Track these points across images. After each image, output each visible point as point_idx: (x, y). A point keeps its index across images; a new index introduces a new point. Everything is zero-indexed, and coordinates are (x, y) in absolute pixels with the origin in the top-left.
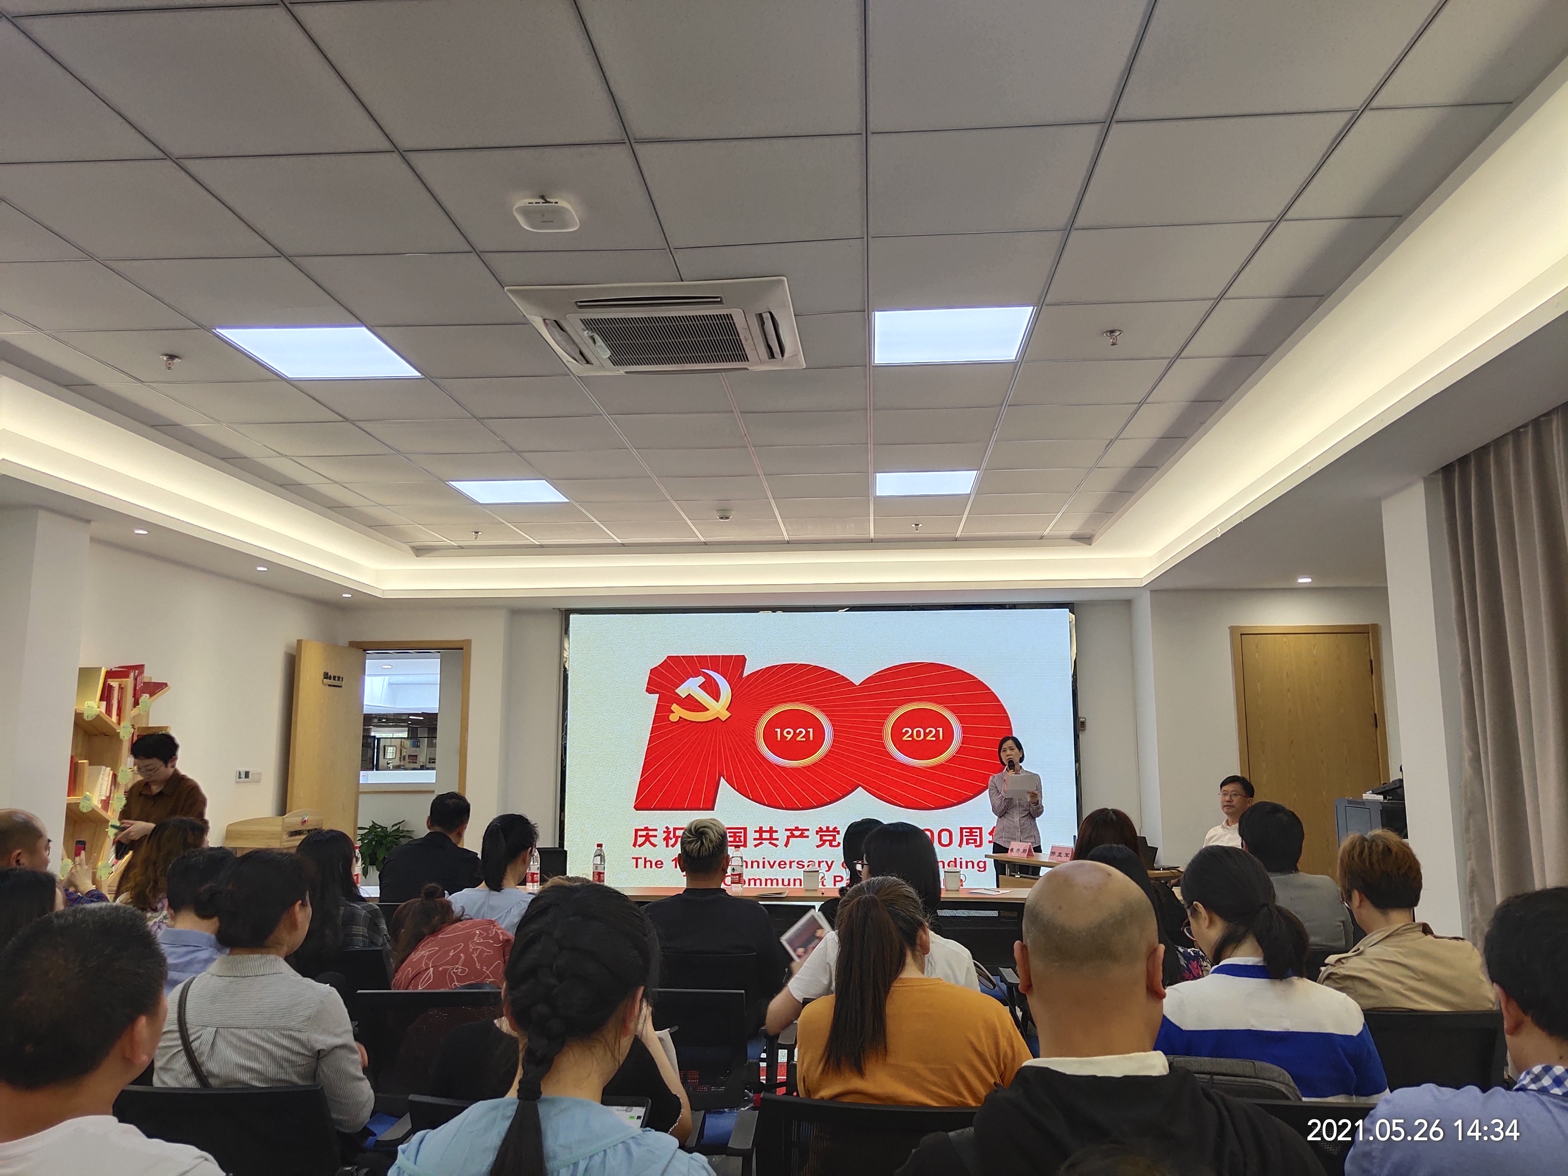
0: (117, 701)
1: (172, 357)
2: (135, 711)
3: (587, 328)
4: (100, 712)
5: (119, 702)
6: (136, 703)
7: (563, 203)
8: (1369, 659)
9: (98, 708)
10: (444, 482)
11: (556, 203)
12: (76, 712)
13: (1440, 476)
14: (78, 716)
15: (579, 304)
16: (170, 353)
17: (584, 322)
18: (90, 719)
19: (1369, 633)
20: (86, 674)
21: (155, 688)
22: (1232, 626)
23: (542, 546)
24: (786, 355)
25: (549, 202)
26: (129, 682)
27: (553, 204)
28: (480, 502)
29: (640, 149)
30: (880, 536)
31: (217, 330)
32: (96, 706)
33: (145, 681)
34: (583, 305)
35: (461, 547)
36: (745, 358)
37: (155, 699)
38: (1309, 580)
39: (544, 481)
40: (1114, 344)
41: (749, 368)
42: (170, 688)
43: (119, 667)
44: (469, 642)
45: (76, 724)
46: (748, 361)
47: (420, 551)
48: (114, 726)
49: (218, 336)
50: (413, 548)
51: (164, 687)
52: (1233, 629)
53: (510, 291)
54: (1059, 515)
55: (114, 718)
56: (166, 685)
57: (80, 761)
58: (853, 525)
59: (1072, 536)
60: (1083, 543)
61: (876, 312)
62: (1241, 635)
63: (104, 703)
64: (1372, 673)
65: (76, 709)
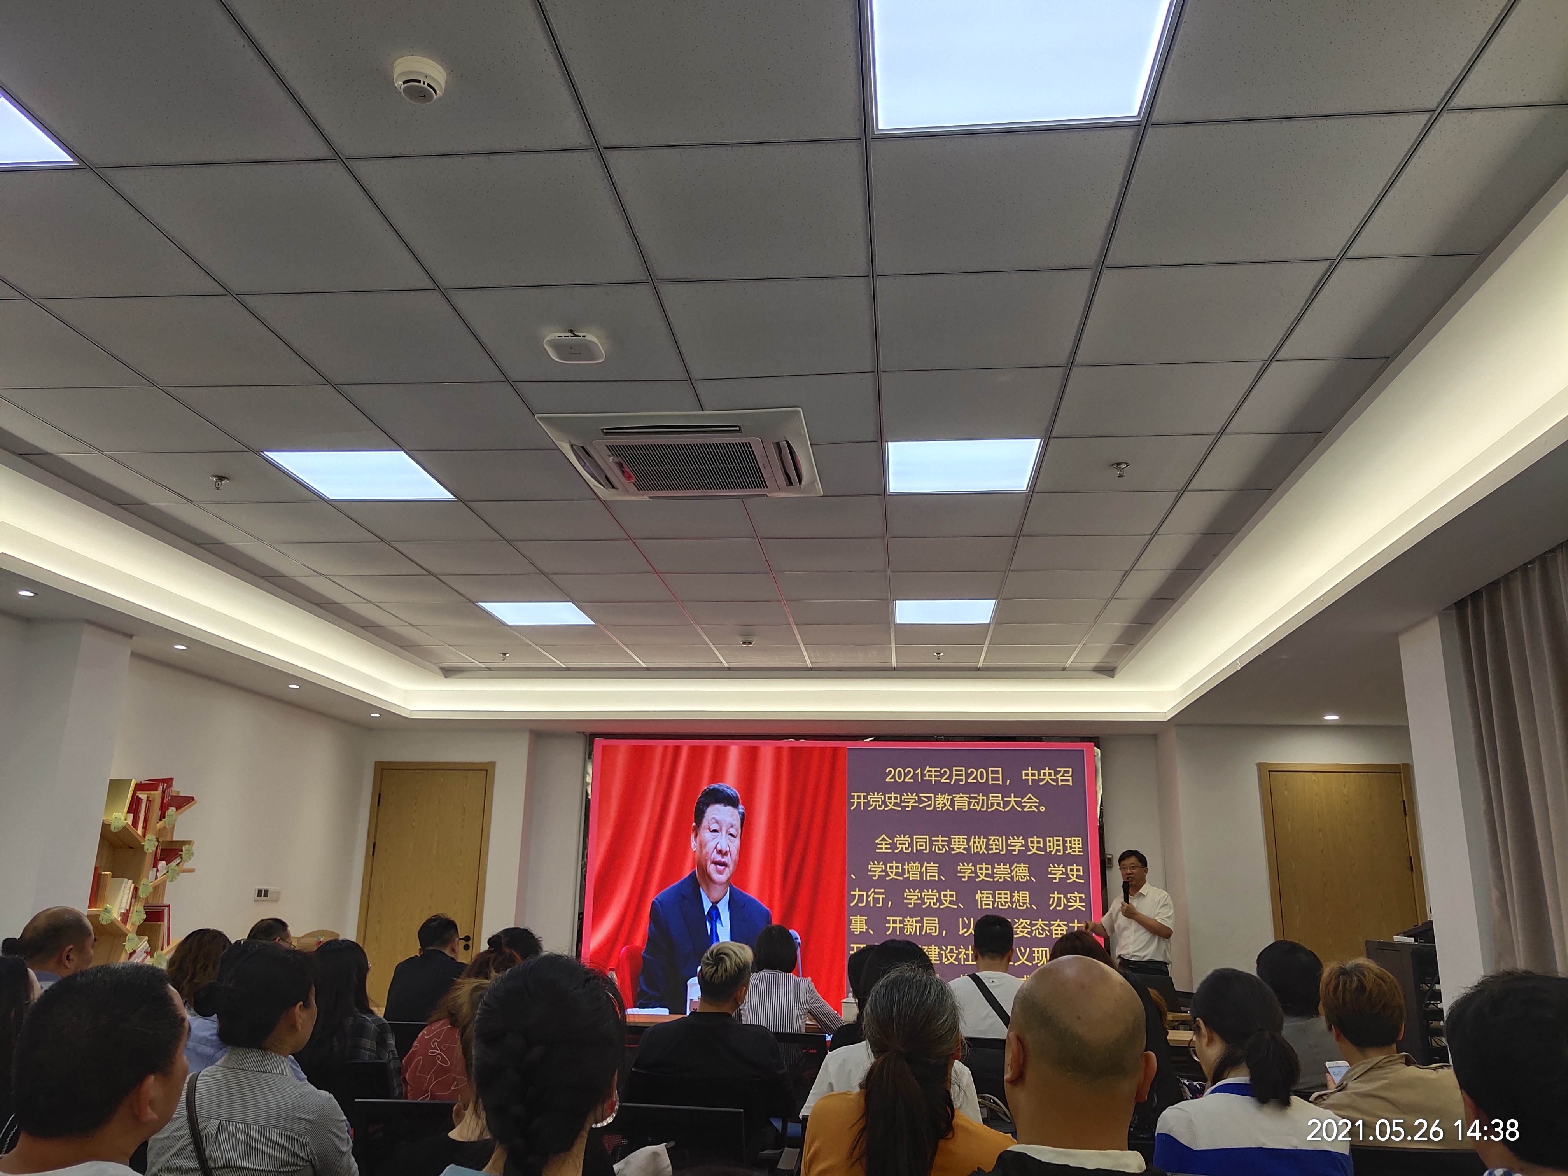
0: (144, 814)
1: (221, 478)
2: (160, 825)
3: (613, 454)
4: (127, 823)
5: (146, 815)
6: (163, 816)
7: (590, 337)
8: (1401, 800)
9: (125, 820)
10: (474, 603)
11: (583, 336)
12: (103, 822)
13: (1454, 612)
14: (106, 827)
15: (604, 431)
16: (219, 475)
17: (611, 448)
18: (116, 831)
19: (1400, 773)
20: (116, 786)
21: (182, 802)
22: (1260, 763)
23: (568, 669)
24: (804, 483)
25: (578, 336)
26: (157, 795)
27: (581, 338)
28: (509, 624)
29: (663, 289)
30: (902, 664)
31: (265, 453)
32: (123, 818)
33: (173, 795)
34: (608, 432)
35: (489, 669)
36: (763, 485)
37: (181, 813)
38: (1336, 717)
39: (571, 603)
40: (1122, 476)
41: (768, 494)
42: (196, 802)
43: (149, 780)
44: (493, 764)
45: (102, 836)
46: (767, 487)
47: (449, 672)
48: (138, 838)
49: (265, 459)
50: (442, 669)
51: (191, 801)
52: (1260, 766)
53: (541, 418)
54: (1080, 646)
55: (140, 831)
56: (193, 799)
57: (103, 873)
58: (875, 652)
59: (1095, 667)
60: (1104, 674)
61: (889, 443)
62: (1269, 771)
63: (132, 815)
64: (1405, 814)
65: (103, 820)
